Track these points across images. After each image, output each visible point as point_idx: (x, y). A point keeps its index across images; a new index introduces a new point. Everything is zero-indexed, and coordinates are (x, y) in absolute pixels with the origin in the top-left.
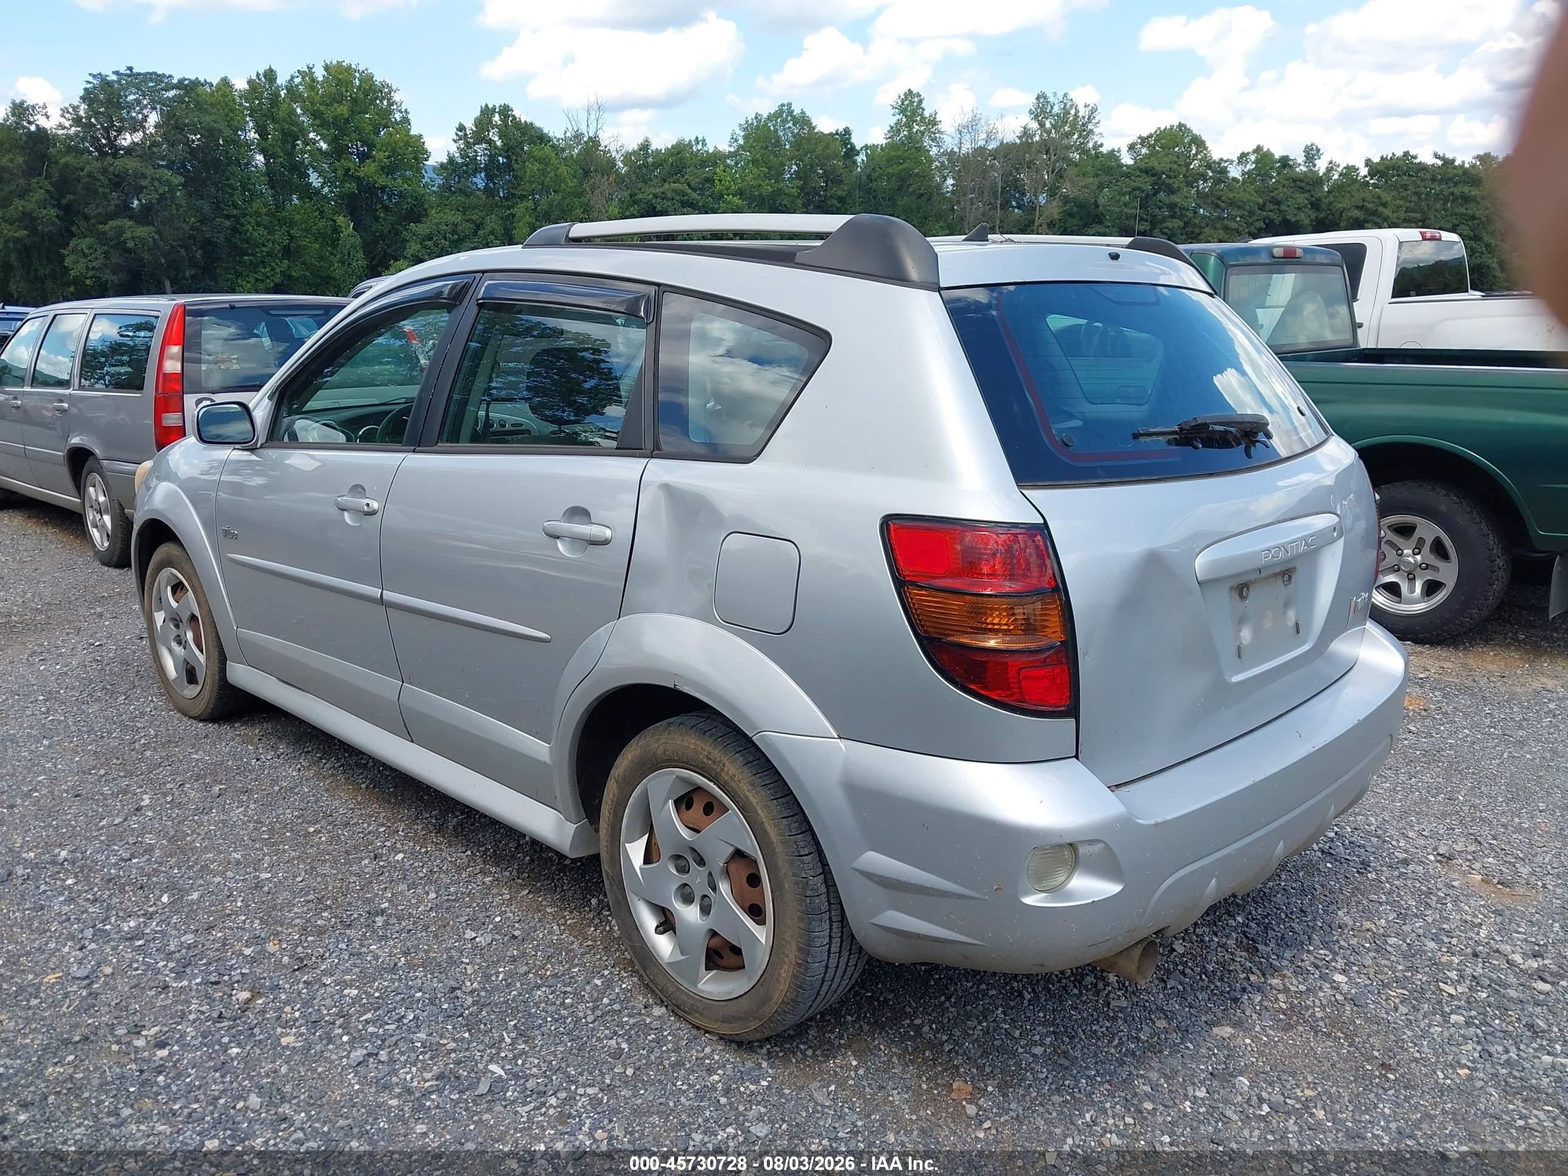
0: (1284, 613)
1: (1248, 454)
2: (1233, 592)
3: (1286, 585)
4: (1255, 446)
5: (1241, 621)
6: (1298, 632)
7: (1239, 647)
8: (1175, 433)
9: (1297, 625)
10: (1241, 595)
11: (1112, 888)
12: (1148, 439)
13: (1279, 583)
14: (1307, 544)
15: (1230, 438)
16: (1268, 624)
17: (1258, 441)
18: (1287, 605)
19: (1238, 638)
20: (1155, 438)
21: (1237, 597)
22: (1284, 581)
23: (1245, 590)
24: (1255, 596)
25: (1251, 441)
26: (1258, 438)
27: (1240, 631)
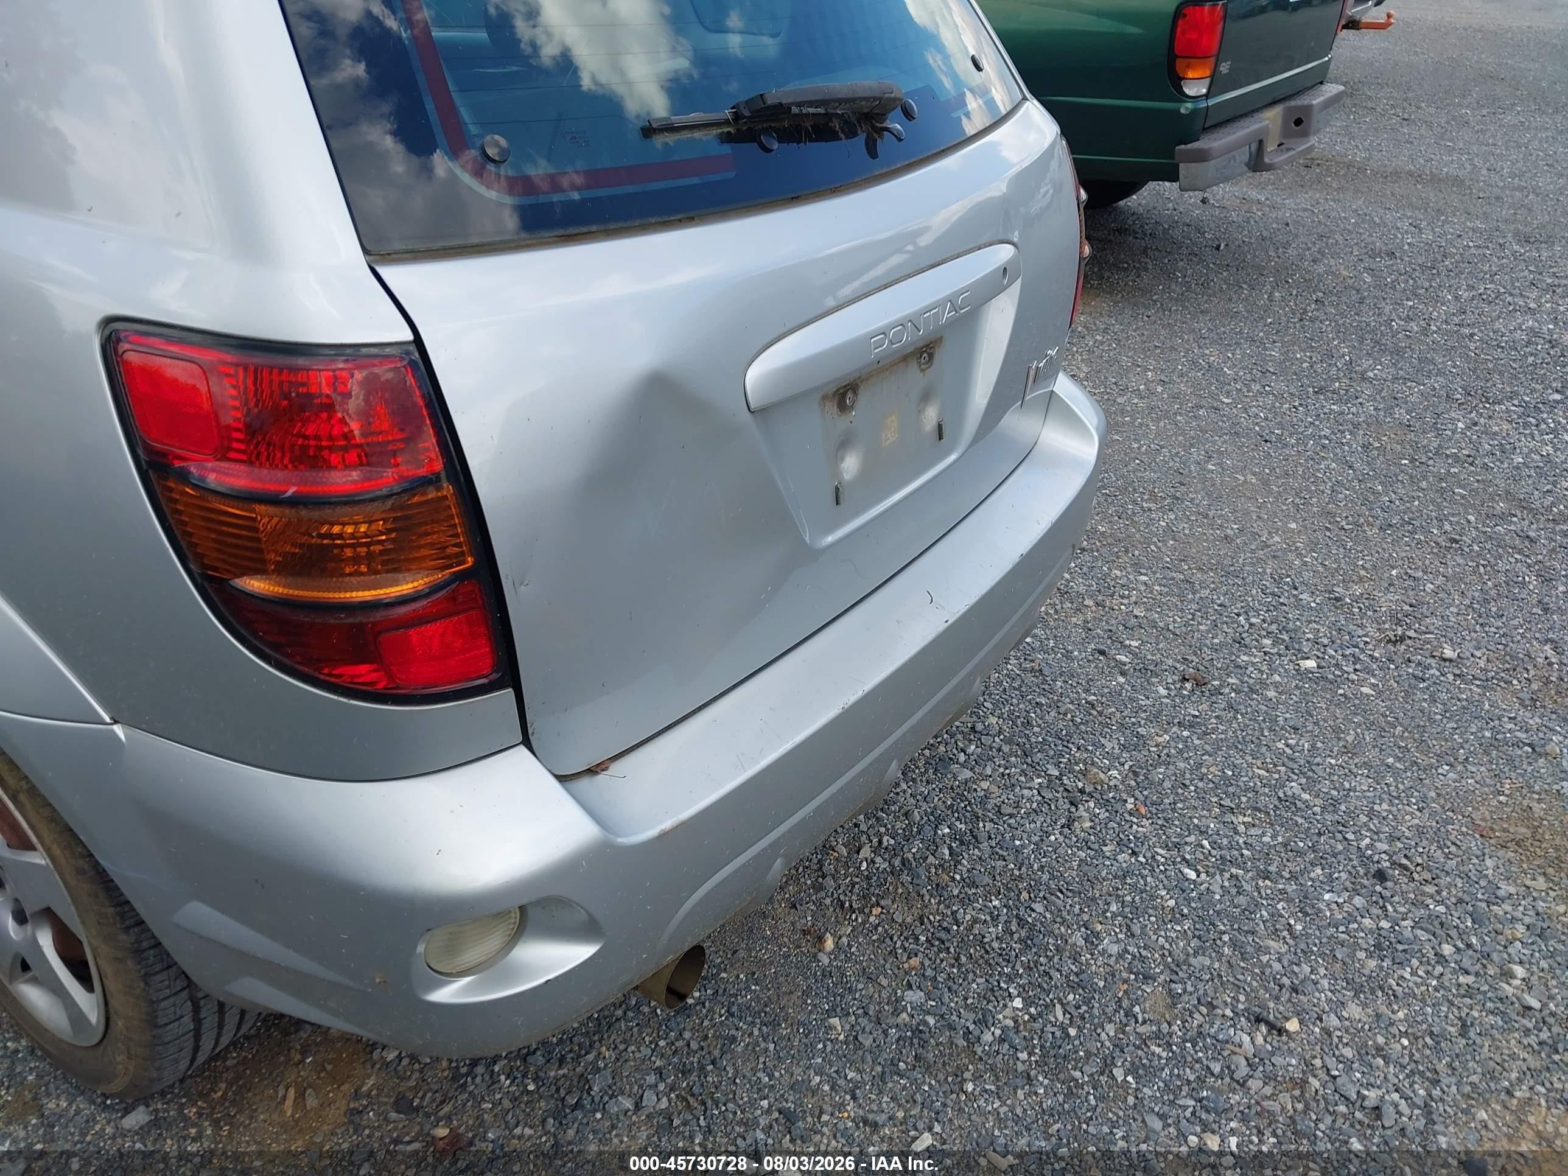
0: (920, 412)
1: (872, 152)
2: (828, 404)
3: (923, 371)
4: (881, 137)
5: (844, 444)
6: (941, 438)
7: (837, 489)
8: (727, 122)
9: (940, 427)
10: (843, 407)
11: (578, 953)
12: (670, 139)
13: (913, 367)
14: (954, 308)
15: (836, 125)
16: (890, 436)
17: (887, 129)
18: (926, 397)
19: (836, 472)
20: (686, 135)
21: (835, 409)
22: (920, 365)
23: (850, 395)
24: (865, 403)
25: (873, 127)
26: (888, 124)
27: (842, 460)
